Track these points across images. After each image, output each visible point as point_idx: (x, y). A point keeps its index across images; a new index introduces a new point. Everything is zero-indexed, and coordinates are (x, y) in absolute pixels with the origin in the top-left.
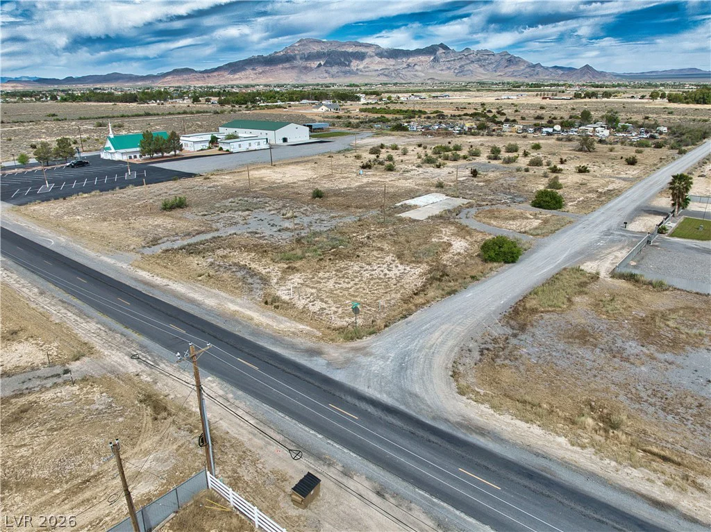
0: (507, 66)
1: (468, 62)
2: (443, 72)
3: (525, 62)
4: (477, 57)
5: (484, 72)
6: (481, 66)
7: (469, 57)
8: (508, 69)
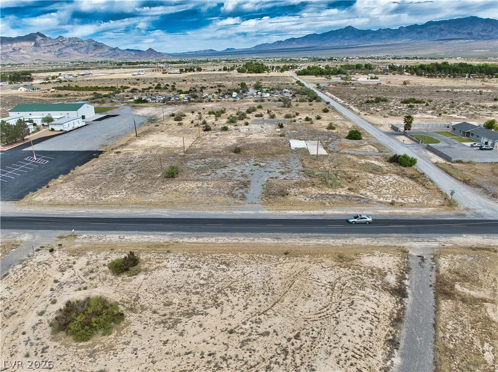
0: (95, 50)
1: (64, 46)
2: (45, 55)
3: (107, 46)
4: (70, 43)
5: (78, 54)
6: (75, 50)
7: (64, 42)
8: (96, 52)
